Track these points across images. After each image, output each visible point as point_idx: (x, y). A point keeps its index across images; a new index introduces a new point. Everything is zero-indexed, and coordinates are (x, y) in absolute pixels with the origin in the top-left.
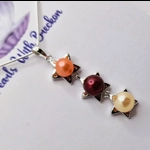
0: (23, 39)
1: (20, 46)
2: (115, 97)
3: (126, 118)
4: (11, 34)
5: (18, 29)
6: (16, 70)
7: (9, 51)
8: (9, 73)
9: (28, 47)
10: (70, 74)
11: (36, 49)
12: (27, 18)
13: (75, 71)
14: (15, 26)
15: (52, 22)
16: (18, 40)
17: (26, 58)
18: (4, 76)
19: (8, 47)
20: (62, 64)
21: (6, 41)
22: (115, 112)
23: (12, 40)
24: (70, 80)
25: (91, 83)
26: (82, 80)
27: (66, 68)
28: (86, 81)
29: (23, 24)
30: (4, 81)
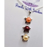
0: (31, 7)
2: (26, 35)
3: (22, 40)
4: (32, 4)
5: (33, 5)
7: (27, 5)
8: (22, 7)
9: (30, 9)
10: (28, 22)
11: (30, 11)
12: (37, 6)
13: (29, 23)
14: (34, 4)
15: (38, 12)
16: (31, 6)
17: (27, 10)
19: (28, 4)
20: (29, 19)
21: (29, 3)
22: (22, 36)
24: (26, 22)
25: (27, 28)
26: (27, 25)
28: (27, 26)
29: (35, 6)
30: (20, 7)
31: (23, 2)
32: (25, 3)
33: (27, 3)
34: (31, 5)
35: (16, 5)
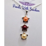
4: (28, 3)
5: (30, 4)
6: (20, 8)
7: (24, 5)
12: (34, 4)
14: (31, 3)
15: (36, 11)
16: (27, 5)
17: (24, 9)
18: (18, 7)
20: (26, 18)
21: (26, 3)
23: (27, 4)
25: (25, 27)
27: (26, 19)
30: (17, 7)
33: (24, 3)
35: (13, 6)
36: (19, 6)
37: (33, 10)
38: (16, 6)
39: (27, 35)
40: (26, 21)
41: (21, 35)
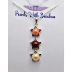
1: (35, 12)
4: (37, 7)
5: (40, 8)
6: (26, 16)
8: (24, 15)
9: (36, 15)
11: (37, 18)
12: (46, 8)
14: (41, 6)
15: (49, 17)
19: (32, 9)
20: (36, 30)
21: (34, 7)
23: (35, 8)
24: (33, 35)
29: (43, 8)
30: (21, 15)
31: (25, 7)
32: (28, 7)
33: (31, 7)
34: (37, 9)
35: (16, 14)
36: (25, 12)
37: (45, 17)
38: (20, 13)
39: (40, 55)
40: (36, 35)
41: (31, 55)
